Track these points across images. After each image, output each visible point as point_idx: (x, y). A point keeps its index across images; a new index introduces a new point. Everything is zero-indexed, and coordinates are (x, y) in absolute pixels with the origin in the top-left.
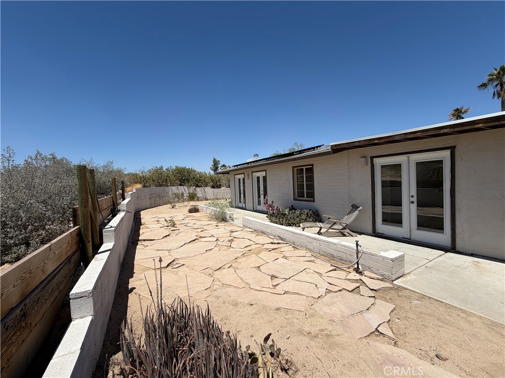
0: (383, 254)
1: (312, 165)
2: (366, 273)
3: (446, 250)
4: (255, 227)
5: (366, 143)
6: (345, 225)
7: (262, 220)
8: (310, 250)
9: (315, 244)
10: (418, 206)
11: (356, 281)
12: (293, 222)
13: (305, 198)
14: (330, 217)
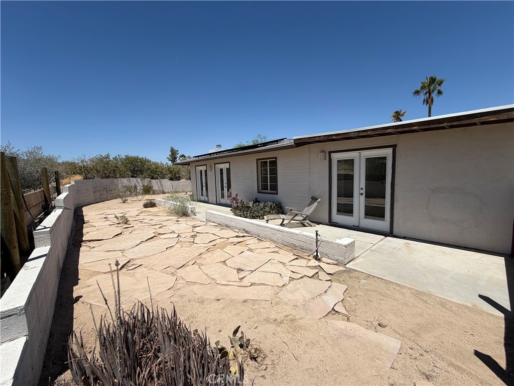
0: (338, 241)
1: (276, 158)
2: (324, 259)
3: (385, 235)
4: (219, 221)
5: (325, 138)
6: (305, 216)
7: (226, 213)
8: (274, 242)
9: (279, 235)
10: (366, 197)
11: (315, 267)
12: (257, 214)
13: (269, 191)
14: (292, 208)
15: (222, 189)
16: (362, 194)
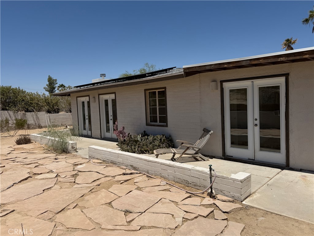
0: (233, 176)
1: (165, 88)
2: (219, 197)
3: (282, 168)
4: (104, 157)
5: (216, 67)
6: (197, 150)
7: (111, 148)
8: (165, 178)
9: (170, 171)
11: (210, 205)
12: (146, 149)
13: (158, 123)
14: (183, 142)
15: (108, 122)
16: (256, 125)
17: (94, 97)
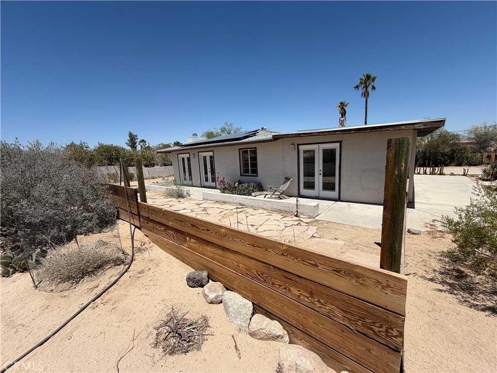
0: (309, 204)
1: (256, 148)
2: (301, 216)
3: (336, 201)
6: (282, 192)
8: (265, 209)
9: (269, 205)
10: (323, 176)
11: (297, 220)
12: (243, 193)
13: (250, 174)
14: (271, 187)
15: (206, 173)
16: (320, 174)
17: (194, 154)
